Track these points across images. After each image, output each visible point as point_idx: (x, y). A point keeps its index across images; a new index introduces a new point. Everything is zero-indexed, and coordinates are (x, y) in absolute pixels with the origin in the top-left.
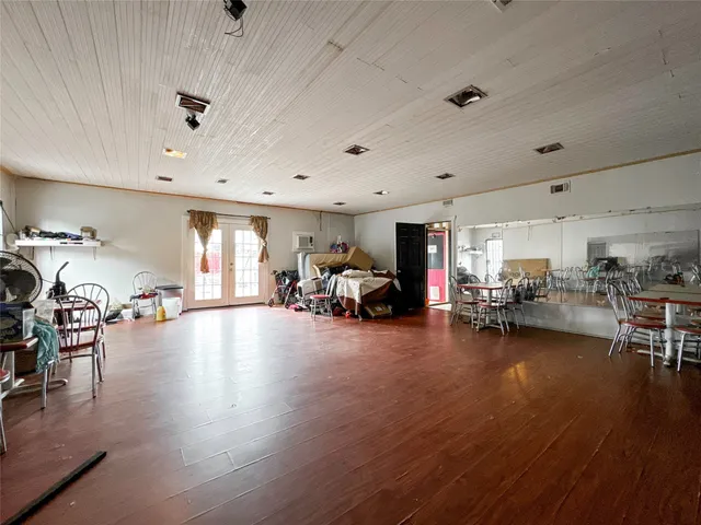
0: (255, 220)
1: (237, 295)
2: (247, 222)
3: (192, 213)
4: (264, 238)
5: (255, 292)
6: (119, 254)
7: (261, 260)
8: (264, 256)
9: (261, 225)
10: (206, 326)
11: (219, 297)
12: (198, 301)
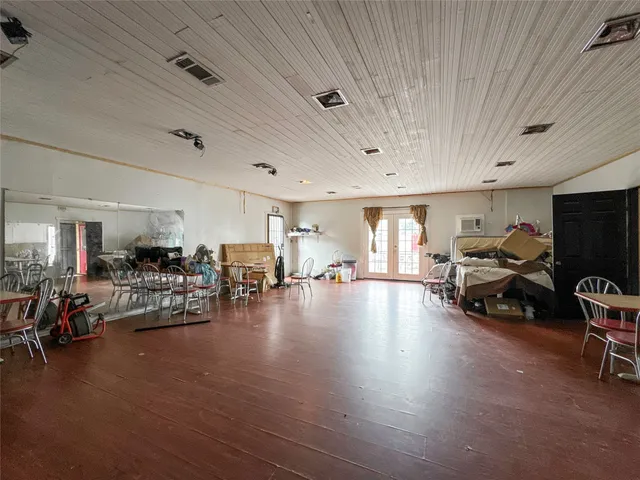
0: (414, 208)
1: (400, 272)
2: (409, 211)
3: (366, 209)
4: (423, 224)
5: (416, 272)
6: (329, 239)
7: (421, 244)
8: (424, 240)
9: (421, 213)
10: (377, 293)
11: (385, 271)
12: (372, 273)
